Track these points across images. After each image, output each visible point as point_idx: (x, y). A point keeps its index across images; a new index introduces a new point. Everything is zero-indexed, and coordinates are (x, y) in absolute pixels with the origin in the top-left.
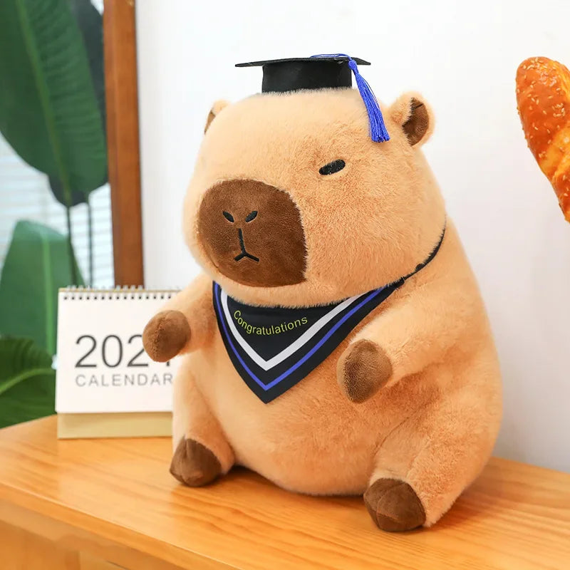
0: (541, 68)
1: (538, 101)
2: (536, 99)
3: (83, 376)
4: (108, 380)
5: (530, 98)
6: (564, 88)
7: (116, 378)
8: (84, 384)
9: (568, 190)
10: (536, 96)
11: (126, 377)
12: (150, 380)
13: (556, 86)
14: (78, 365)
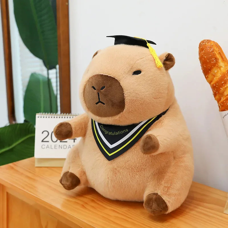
0: (208, 44)
1: (206, 57)
2: (205, 56)
3: (44, 145)
4: (53, 147)
5: (203, 55)
6: (215, 53)
7: (56, 146)
8: (44, 148)
9: (216, 90)
10: (205, 55)
11: (59, 146)
12: (68, 147)
13: (213, 51)
14: (42, 141)
